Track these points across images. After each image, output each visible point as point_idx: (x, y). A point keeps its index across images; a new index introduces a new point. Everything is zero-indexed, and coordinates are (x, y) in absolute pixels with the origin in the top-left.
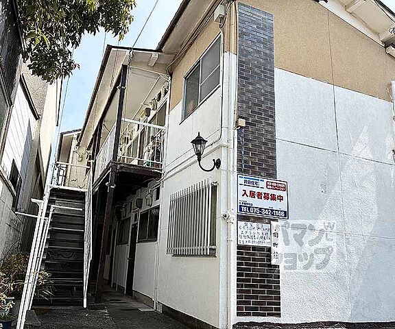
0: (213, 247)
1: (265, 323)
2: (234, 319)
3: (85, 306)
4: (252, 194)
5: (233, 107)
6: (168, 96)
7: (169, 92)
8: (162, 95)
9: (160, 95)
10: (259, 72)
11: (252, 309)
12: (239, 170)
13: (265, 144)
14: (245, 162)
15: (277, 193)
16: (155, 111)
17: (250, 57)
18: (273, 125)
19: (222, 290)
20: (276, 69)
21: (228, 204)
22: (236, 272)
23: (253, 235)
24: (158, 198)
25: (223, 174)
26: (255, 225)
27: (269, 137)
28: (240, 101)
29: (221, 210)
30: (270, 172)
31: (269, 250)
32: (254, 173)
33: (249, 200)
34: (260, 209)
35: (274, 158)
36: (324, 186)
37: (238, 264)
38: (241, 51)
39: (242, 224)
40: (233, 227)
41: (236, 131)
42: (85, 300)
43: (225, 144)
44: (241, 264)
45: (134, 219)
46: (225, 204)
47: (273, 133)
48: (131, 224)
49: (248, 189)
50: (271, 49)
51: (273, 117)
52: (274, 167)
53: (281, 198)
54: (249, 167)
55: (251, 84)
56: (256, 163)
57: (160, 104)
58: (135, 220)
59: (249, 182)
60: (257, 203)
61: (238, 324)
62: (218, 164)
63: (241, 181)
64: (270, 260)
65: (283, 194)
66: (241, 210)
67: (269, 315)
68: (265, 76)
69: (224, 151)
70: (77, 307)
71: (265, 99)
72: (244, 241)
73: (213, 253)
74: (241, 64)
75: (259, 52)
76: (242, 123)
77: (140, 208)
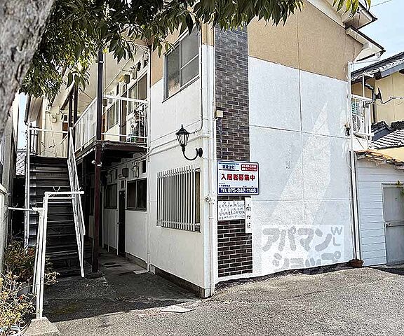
0: (198, 224)
1: (241, 279)
2: (217, 279)
3: (83, 275)
4: (230, 177)
5: (212, 99)
6: (148, 67)
7: (149, 64)
8: (142, 66)
9: (139, 64)
10: (234, 62)
11: (230, 270)
12: (218, 157)
13: (239, 131)
14: (224, 149)
15: (250, 173)
16: (135, 80)
17: (226, 48)
18: (247, 113)
19: (206, 259)
20: (249, 58)
21: (209, 188)
22: (217, 243)
23: (231, 211)
24: (144, 171)
25: (205, 162)
26: (231, 202)
27: (243, 124)
28: (218, 92)
29: (204, 193)
30: (244, 156)
31: (243, 221)
32: (231, 158)
33: (227, 182)
34: (236, 189)
35: (247, 143)
36: (288, 163)
37: (219, 236)
38: (218, 42)
39: (221, 203)
40: (214, 207)
41: (215, 122)
42: (82, 270)
43: (206, 135)
44: (222, 236)
45: (120, 186)
46: (207, 188)
47: (246, 121)
48: (118, 191)
49: (226, 173)
50: (246, 39)
51: (246, 105)
52: (247, 151)
53: (253, 178)
54: (227, 154)
55: (227, 75)
56: (232, 150)
57: (140, 74)
58: (122, 187)
59: (227, 167)
60: (234, 184)
61: (220, 283)
62: (200, 153)
63: (220, 166)
64: (244, 230)
65: (255, 174)
66: (220, 191)
67: (243, 272)
68: (240, 66)
69: (205, 141)
70: (76, 277)
71: (240, 88)
72: (224, 218)
73: (198, 230)
74: (218, 55)
75: (234, 42)
76: (220, 114)
77: (127, 176)
